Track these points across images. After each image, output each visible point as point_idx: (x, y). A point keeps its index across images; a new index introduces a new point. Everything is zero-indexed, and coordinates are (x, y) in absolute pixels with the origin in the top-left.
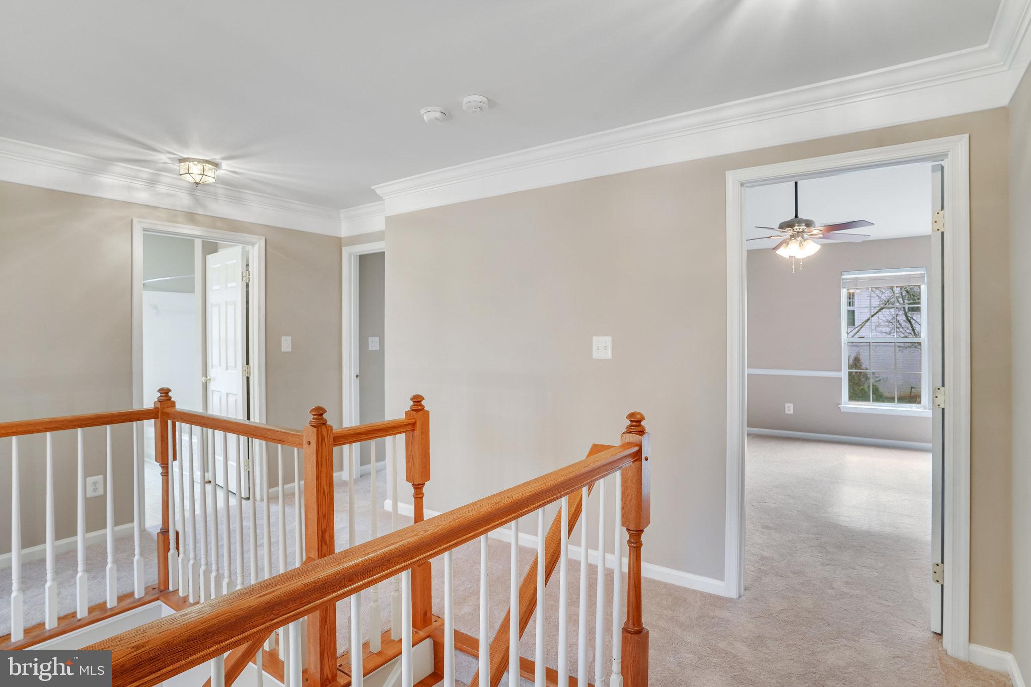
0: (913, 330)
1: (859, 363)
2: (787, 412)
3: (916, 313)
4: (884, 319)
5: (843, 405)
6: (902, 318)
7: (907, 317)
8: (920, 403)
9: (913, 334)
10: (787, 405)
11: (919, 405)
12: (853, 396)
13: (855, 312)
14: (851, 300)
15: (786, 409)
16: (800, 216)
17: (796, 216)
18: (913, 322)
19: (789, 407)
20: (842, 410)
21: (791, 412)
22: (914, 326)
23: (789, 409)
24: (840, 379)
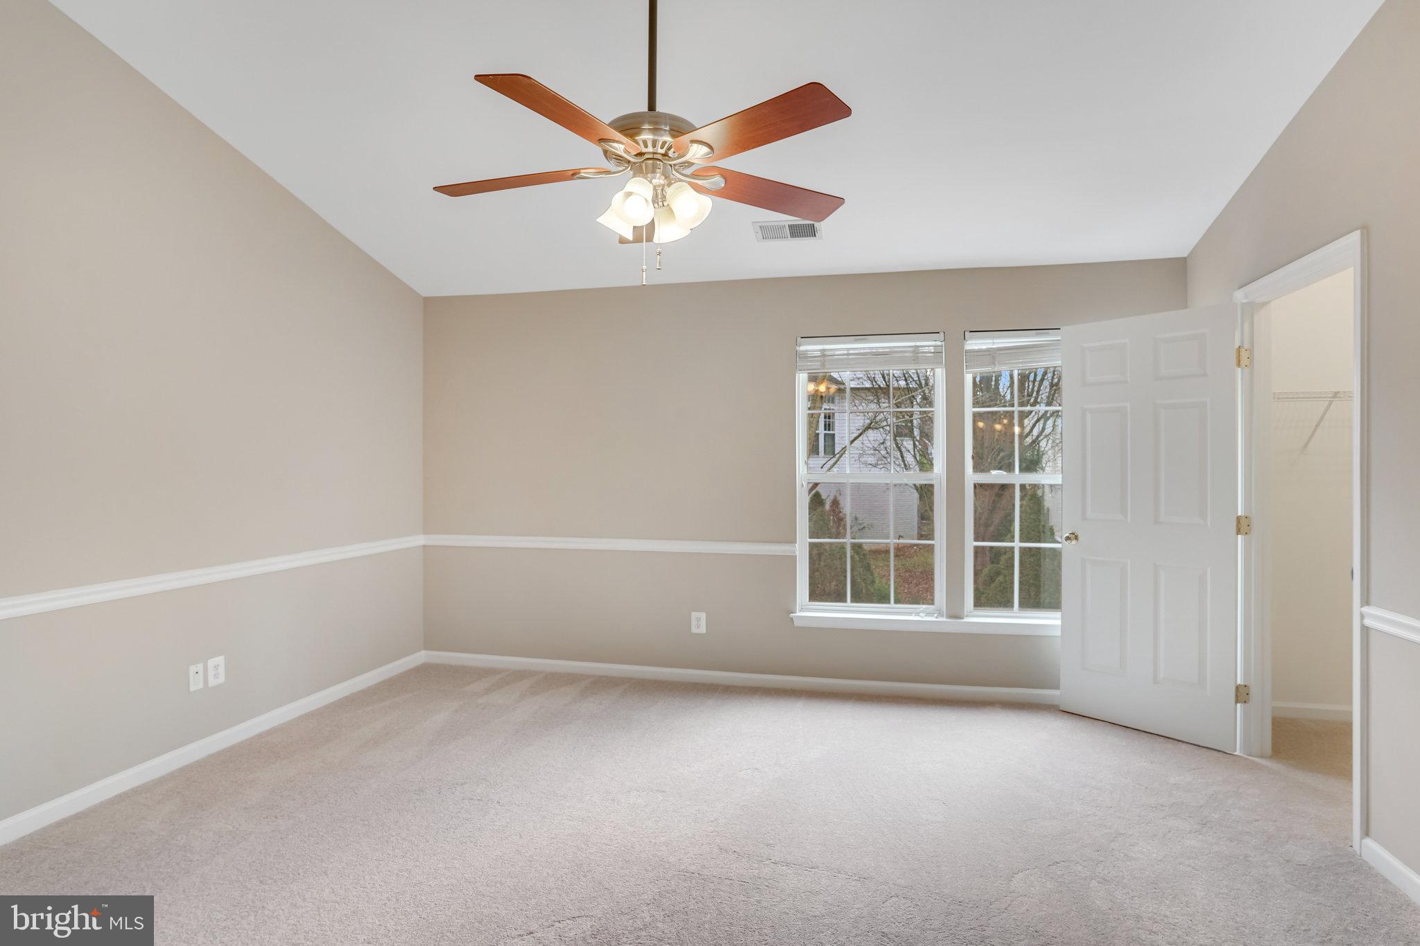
0: (904, 461)
1: (838, 508)
2: (694, 630)
3: (906, 438)
4: (870, 445)
5: (798, 614)
6: (890, 443)
7: (897, 444)
8: (932, 602)
9: (903, 466)
10: (694, 615)
11: (931, 607)
12: (817, 593)
13: (836, 436)
14: (831, 420)
15: (694, 623)
16: (661, 107)
17: (652, 106)
18: (903, 450)
19: (699, 619)
20: (797, 623)
21: (703, 630)
22: (905, 455)
23: (699, 623)
24: (793, 559)
